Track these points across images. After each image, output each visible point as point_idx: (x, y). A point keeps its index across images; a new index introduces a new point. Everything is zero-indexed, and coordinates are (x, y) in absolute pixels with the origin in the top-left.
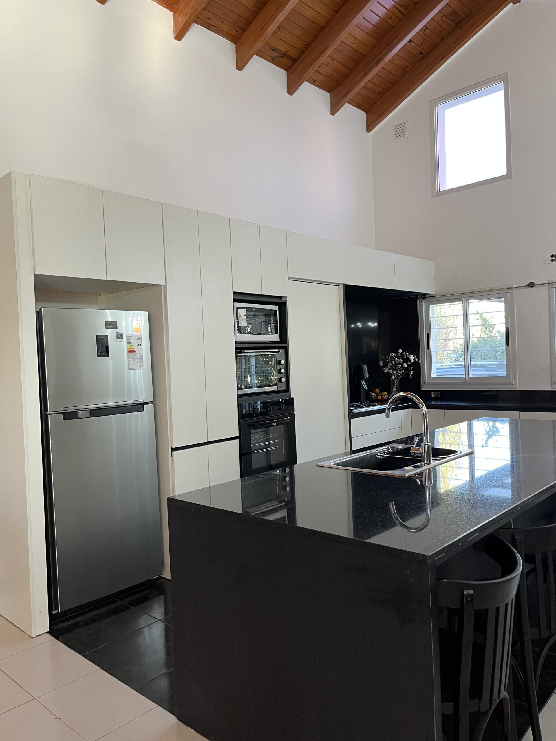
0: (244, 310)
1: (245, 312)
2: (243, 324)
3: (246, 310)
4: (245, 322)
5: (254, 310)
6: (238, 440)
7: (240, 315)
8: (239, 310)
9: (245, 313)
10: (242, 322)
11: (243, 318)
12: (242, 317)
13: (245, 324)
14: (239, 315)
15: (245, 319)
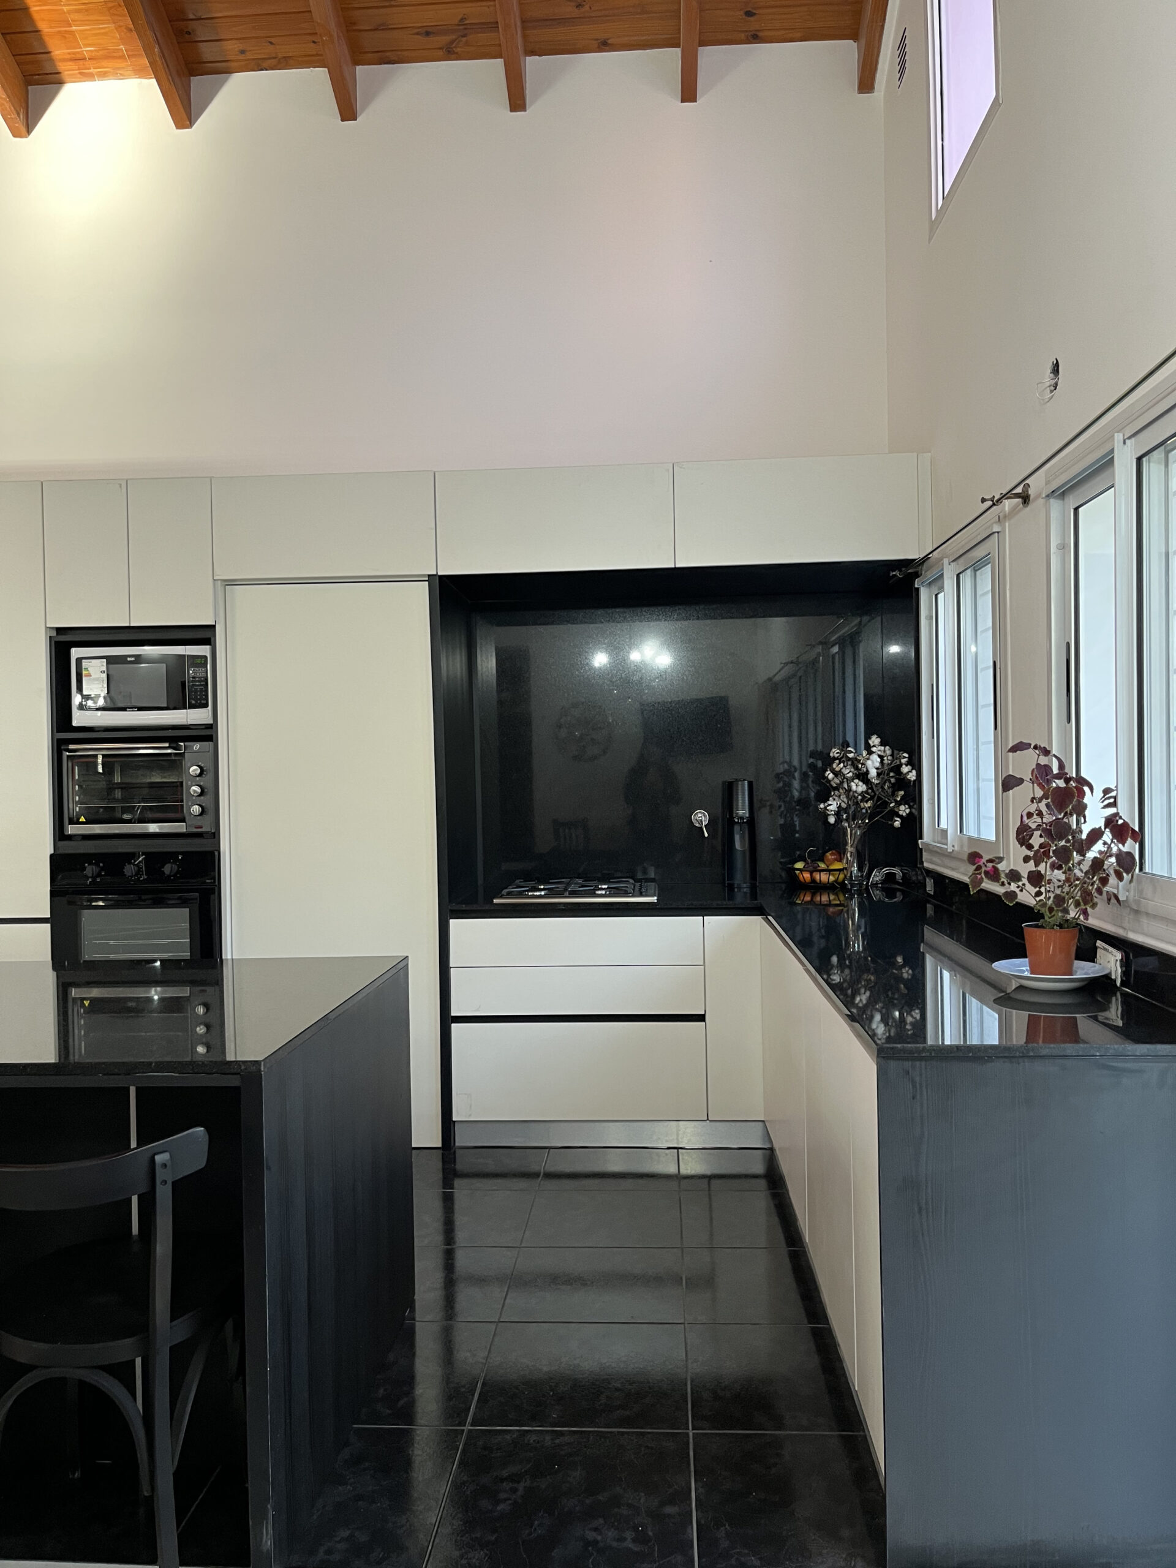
0: (101, 662)
1: (103, 666)
2: (95, 690)
3: (105, 660)
4: (101, 686)
5: (129, 659)
6: (49, 925)
7: (87, 672)
8: (83, 664)
9: (104, 668)
10: (92, 687)
11: (98, 680)
12: (93, 677)
14: (84, 672)
15: (103, 681)
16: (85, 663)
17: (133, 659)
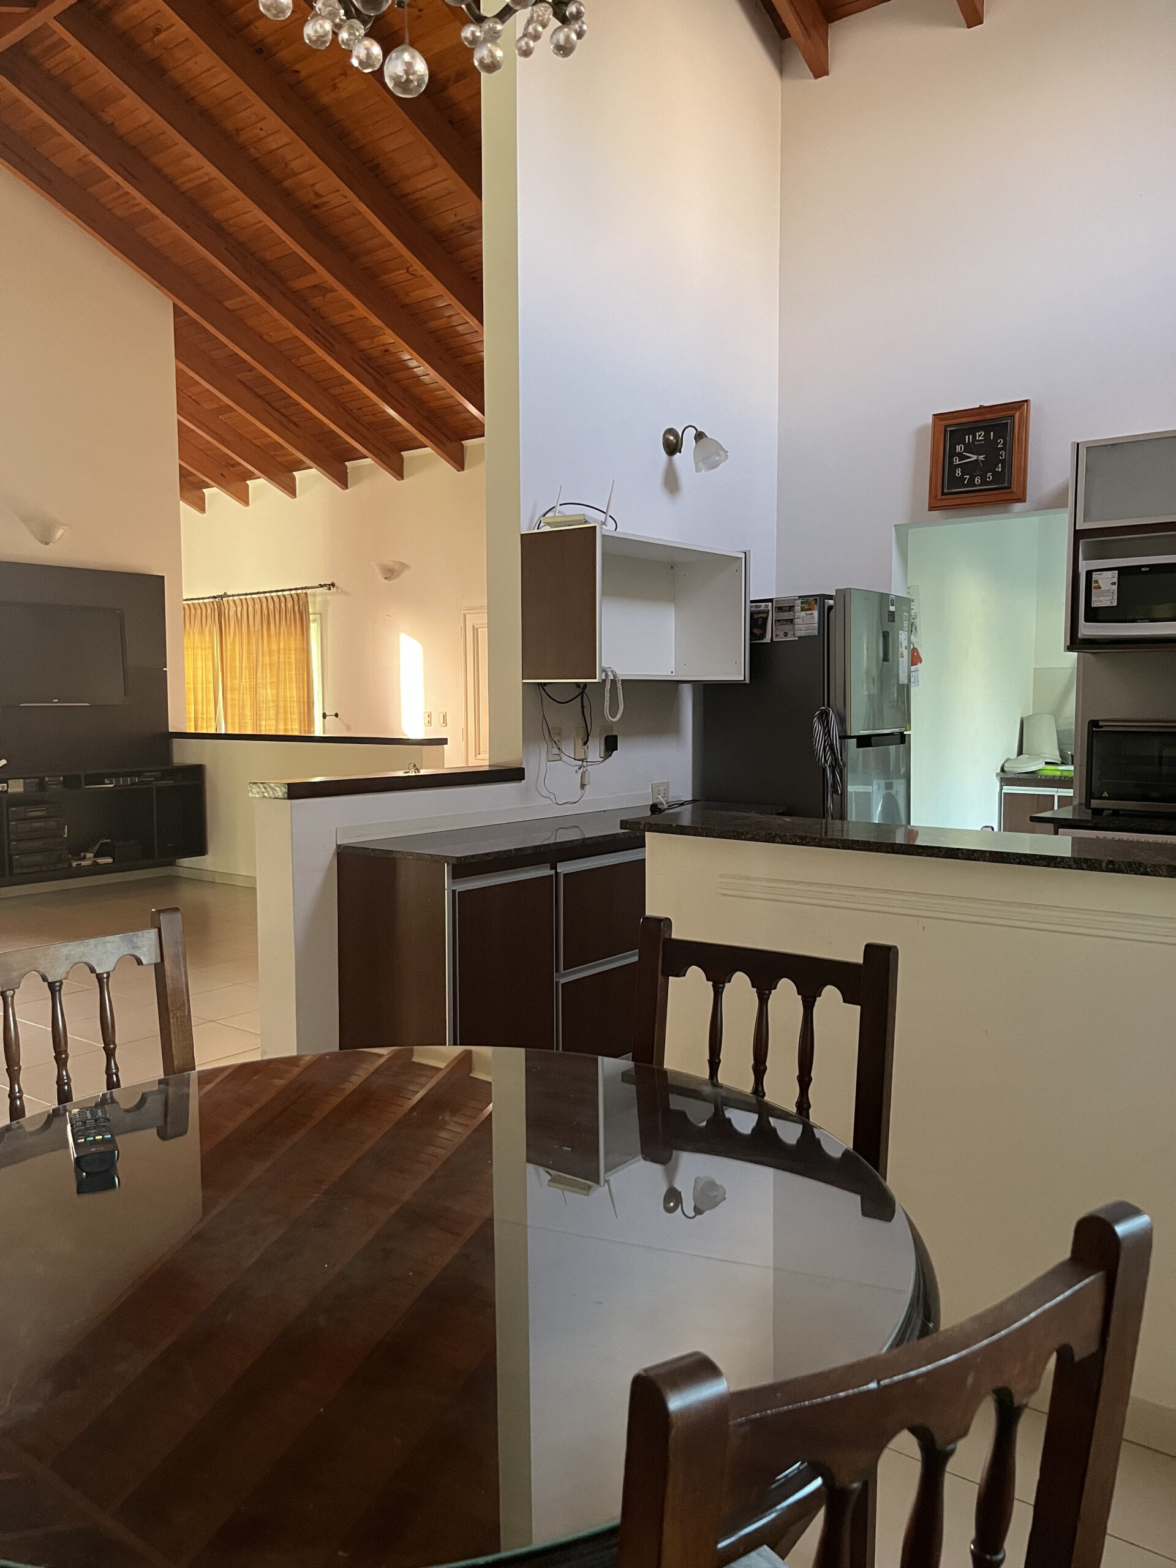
0: (1113, 573)
1: (1114, 577)
2: (1105, 602)
3: (1117, 572)
4: (1111, 598)
5: (1143, 569)
7: (1096, 585)
8: (1093, 576)
9: (1115, 580)
10: (1101, 599)
11: (1108, 591)
12: (1103, 589)
13: (1112, 603)
14: (1093, 585)
15: (1113, 593)
16: (1095, 576)
17: (1148, 569)
